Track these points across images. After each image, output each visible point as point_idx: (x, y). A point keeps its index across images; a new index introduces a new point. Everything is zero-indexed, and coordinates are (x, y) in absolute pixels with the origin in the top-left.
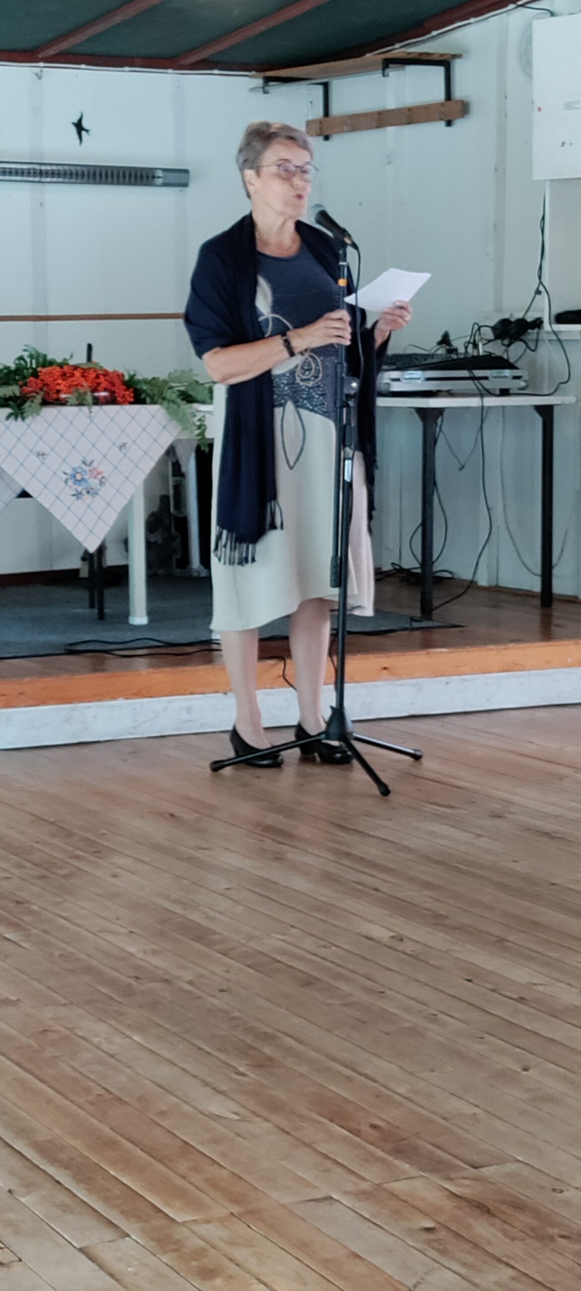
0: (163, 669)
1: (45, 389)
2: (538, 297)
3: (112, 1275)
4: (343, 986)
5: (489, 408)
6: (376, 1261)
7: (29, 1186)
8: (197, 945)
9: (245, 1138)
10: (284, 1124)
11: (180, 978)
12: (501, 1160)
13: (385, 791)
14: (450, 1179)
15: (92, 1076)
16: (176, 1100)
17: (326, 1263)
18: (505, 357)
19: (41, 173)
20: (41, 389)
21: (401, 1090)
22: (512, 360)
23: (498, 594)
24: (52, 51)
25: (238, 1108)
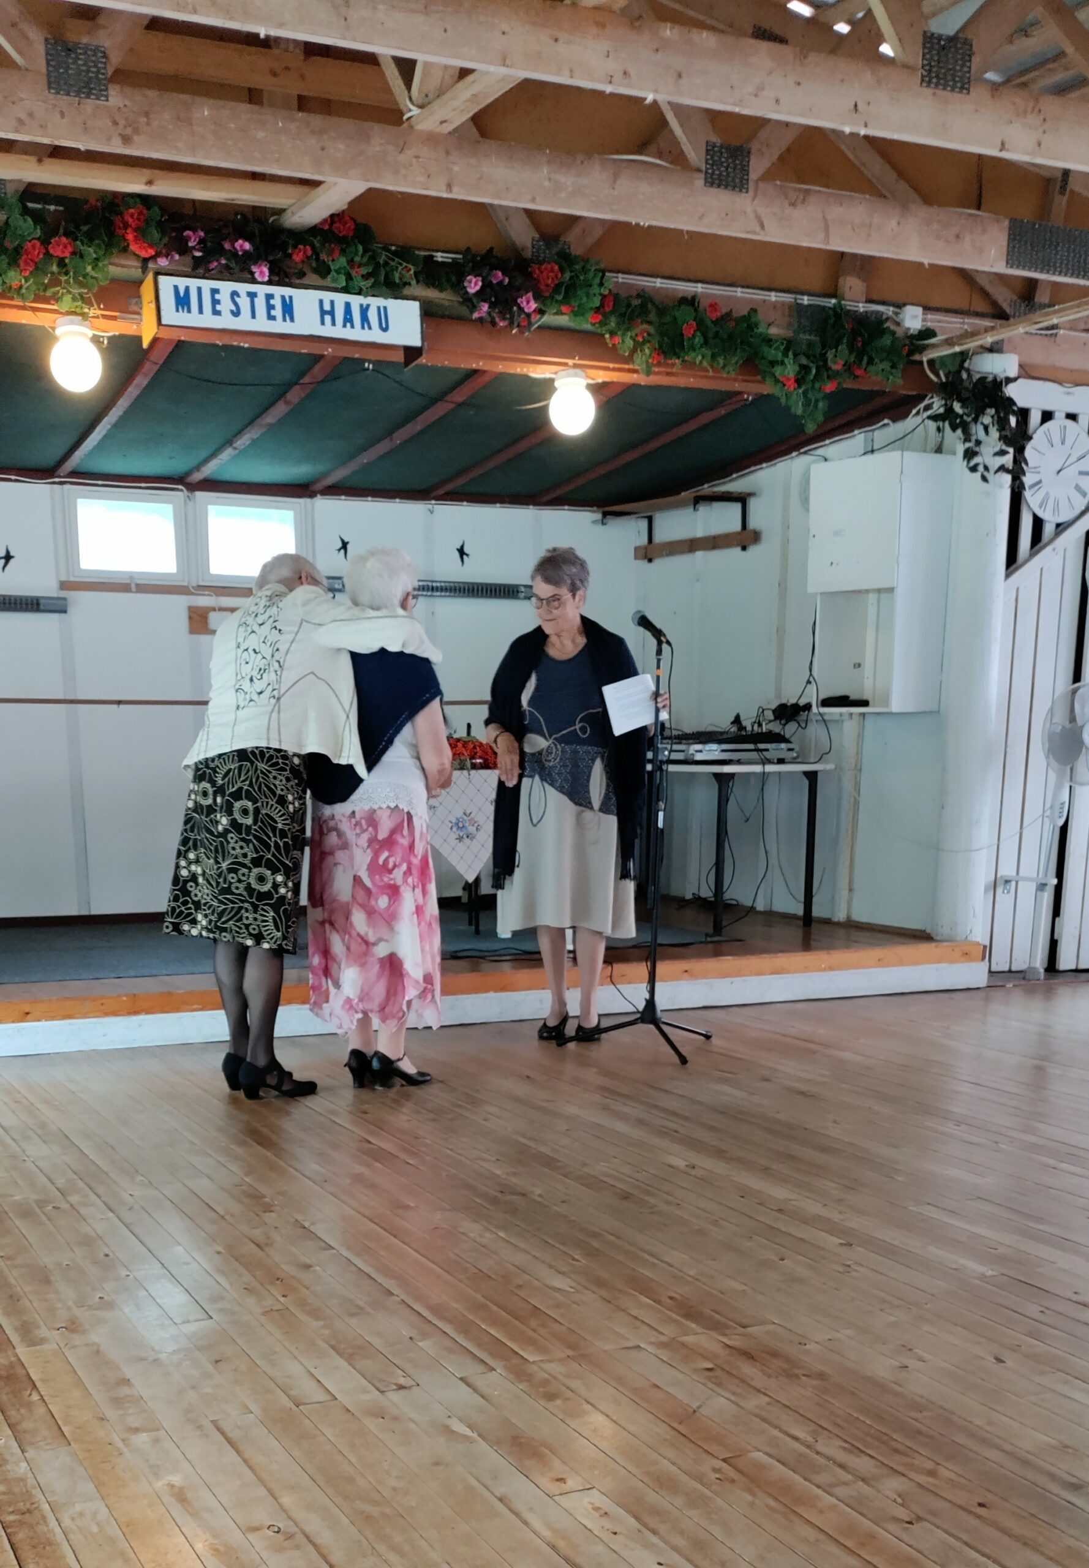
0: (522, 971)
2: (808, 685)
3: (483, 1397)
4: (651, 1200)
5: (769, 773)
6: (671, 1390)
7: (424, 1335)
9: (578, 1305)
10: (607, 1295)
11: (532, 1192)
12: (762, 1323)
13: (684, 1061)
14: (725, 1335)
15: (469, 1260)
16: (528, 1277)
18: (782, 733)
19: (433, 589)
21: (692, 1273)
22: (787, 736)
23: (771, 917)
24: (441, 491)
25: (573, 1284)
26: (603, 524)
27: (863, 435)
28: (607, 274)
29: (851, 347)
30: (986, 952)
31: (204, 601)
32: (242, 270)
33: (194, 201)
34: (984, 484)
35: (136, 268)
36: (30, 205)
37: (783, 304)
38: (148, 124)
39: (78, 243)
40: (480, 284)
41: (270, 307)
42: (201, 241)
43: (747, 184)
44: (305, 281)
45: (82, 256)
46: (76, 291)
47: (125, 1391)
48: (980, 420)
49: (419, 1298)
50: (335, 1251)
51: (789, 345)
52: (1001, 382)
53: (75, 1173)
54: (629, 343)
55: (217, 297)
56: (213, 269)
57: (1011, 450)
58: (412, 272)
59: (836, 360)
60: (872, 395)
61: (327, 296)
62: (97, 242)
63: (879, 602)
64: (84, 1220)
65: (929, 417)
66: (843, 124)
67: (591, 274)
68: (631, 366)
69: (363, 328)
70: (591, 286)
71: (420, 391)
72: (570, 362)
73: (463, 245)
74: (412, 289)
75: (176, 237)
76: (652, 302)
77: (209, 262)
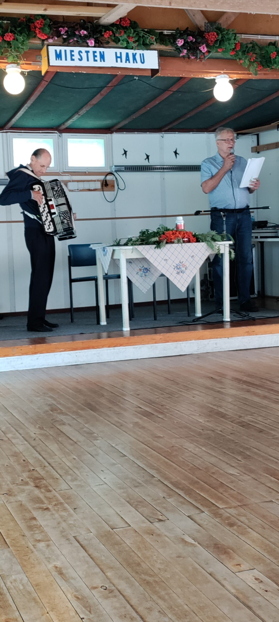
1: (167, 238)
3: (199, 525)
4: (273, 432)
7: (170, 496)
8: (222, 419)
9: (241, 481)
10: (255, 477)
11: (217, 430)
15: (189, 461)
16: (218, 469)
19: (163, 169)
20: (166, 238)
24: (167, 128)
25: (238, 472)
28: (237, 35)
31: (65, 178)
32: (83, 42)
33: (63, 16)
35: (39, 43)
39: (16, 35)
40: (183, 42)
41: (95, 56)
42: (67, 32)
44: (110, 45)
45: (17, 40)
46: (15, 54)
47: (34, 522)
49: (167, 479)
50: (127, 457)
53: (10, 424)
54: (247, 62)
55: (73, 53)
56: (71, 43)
58: (154, 39)
61: (118, 51)
62: (23, 34)
64: (14, 445)
67: (230, 36)
68: (249, 72)
69: (134, 63)
70: (230, 40)
71: (157, 87)
72: (222, 72)
73: (175, 27)
74: (154, 46)
75: (56, 30)
76: (257, 45)
77: (70, 40)
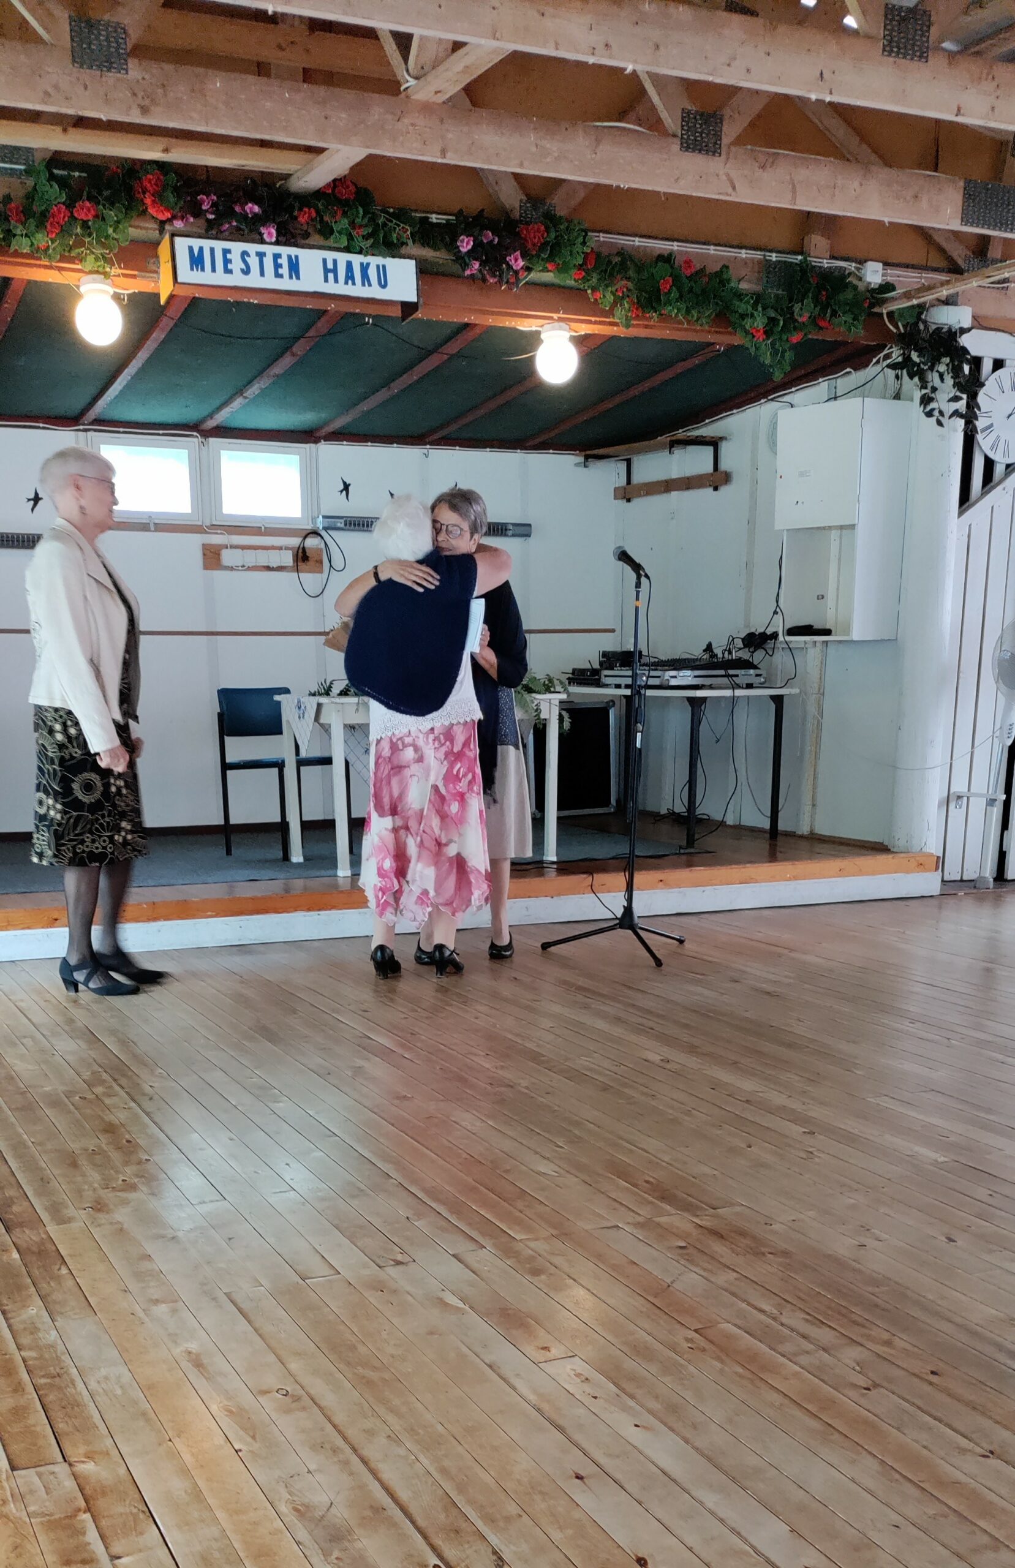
2: (776, 616)
3: (474, 1272)
4: (630, 1092)
5: (738, 697)
6: (647, 1266)
7: (420, 1216)
9: (562, 1188)
10: (587, 1179)
11: (519, 1084)
12: (732, 1205)
13: (659, 963)
14: (697, 1216)
15: (461, 1147)
16: (517, 1163)
17: (615, 1267)
18: (751, 660)
21: (666, 1158)
22: (755, 663)
23: (741, 831)
24: (436, 436)
25: (557, 1169)
26: (585, 466)
27: (826, 382)
28: (589, 234)
29: (816, 301)
30: (940, 863)
31: (216, 539)
32: (251, 231)
33: (206, 167)
34: (940, 428)
35: (155, 229)
36: (56, 171)
37: (752, 260)
38: (166, 95)
39: (101, 207)
40: (472, 243)
41: (277, 266)
42: (214, 205)
43: (720, 148)
44: (310, 241)
45: (103, 219)
46: (99, 251)
47: (146, 1265)
48: (936, 369)
49: (415, 1181)
51: (758, 299)
52: (955, 333)
53: (100, 1066)
54: (610, 298)
55: (229, 256)
56: (225, 231)
57: (964, 396)
58: (409, 233)
59: (803, 313)
60: (837, 345)
61: (330, 255)
62: (118, 205)
63: (841, 538)
64: (108, 1109)
65: (888, 366)
66: (809, 91)
67: (575, 234)
68: (611, 320)
69: (363, 285)
70: (574, 244)
71: (416, 343)
72: (555, 316)
73: (455, 207)
74: (408, 248)
75: (191, 201)
76: (630, 257)
77: (222, 225)
